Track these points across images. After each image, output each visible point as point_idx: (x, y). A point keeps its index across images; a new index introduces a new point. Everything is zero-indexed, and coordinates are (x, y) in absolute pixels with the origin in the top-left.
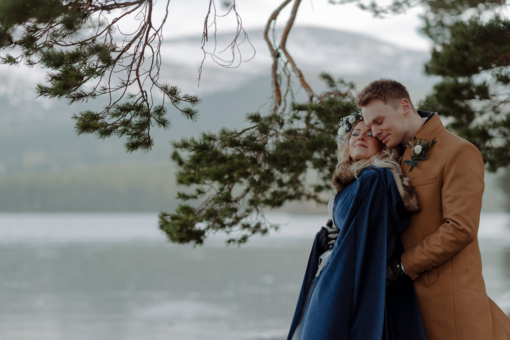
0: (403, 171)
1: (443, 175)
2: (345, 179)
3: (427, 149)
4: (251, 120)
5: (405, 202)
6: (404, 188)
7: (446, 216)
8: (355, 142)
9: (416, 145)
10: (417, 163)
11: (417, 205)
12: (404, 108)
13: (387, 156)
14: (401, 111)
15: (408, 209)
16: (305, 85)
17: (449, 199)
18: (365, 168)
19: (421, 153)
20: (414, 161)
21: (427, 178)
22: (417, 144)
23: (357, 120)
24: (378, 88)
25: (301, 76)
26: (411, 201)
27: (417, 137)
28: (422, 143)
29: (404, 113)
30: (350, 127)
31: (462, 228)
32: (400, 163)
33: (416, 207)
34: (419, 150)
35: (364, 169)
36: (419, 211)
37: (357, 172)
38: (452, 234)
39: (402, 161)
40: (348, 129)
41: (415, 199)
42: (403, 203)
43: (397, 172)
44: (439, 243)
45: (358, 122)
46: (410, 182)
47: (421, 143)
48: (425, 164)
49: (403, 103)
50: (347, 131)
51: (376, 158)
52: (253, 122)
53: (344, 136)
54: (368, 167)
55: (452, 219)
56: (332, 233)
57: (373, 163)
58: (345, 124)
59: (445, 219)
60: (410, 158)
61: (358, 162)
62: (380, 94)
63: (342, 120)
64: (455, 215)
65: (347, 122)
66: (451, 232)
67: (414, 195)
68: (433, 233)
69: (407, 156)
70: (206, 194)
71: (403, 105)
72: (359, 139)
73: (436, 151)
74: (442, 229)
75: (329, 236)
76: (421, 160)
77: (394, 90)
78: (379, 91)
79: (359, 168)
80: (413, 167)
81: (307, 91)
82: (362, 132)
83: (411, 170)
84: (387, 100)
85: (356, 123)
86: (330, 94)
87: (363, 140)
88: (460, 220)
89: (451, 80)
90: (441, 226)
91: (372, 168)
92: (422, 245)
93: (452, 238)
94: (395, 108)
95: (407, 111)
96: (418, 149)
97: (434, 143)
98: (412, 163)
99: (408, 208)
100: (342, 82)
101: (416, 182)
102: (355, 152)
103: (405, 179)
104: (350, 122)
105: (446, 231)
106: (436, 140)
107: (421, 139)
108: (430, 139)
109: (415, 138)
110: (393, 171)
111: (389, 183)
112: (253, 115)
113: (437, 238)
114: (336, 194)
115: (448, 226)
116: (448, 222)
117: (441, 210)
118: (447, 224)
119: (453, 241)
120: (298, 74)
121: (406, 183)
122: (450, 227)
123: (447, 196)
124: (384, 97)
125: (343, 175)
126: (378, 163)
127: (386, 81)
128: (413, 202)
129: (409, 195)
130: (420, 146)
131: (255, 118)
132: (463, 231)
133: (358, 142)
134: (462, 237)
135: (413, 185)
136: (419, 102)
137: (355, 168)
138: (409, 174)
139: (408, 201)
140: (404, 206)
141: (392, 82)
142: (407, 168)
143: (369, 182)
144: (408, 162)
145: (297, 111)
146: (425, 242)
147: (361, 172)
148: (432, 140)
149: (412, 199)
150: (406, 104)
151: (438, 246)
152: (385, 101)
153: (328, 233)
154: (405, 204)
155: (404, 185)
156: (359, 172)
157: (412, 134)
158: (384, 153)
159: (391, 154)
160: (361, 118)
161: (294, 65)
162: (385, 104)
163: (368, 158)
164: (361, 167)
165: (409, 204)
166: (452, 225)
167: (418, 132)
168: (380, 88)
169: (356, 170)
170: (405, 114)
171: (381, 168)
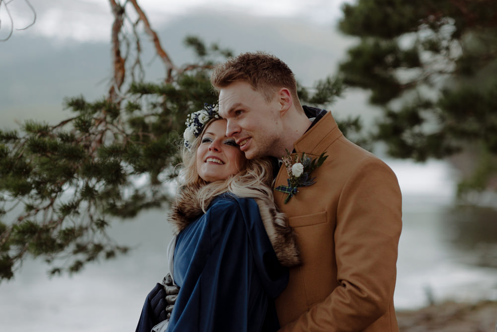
0: (276, 202)
1: (336, 210)
2: (189, 211)
3: (311, 170)
4: (71, 108)
5: (277, 253)
6: (277, 230)
7: (341, 275)
8: (206, 152)
9: (295, 162)
10: (297, 190)
11: (297, 256)
12: (281, 101)
13: (252, 178)
14: (276, 106)
15: (282, 263)
16: (162, 53)
17: (346, 249)
18: (217, 197)
19: (302, 176)
20: (293, 187)
21: (312, 215)
22: (297, 160)
23: (210, 118)
24: (248, 64)
25: (156, 40)
26: (287, 249)
27: (297, 150)
28: (305, 159)
29: (280, 109)
30: (201, 129)
31: (365, 295)
32: (272, 189)
33: (296, 259)
34: (298, 171)
35: (215, 198)
36: (300, 265)
37: (205, 201)
38: (349, 305)
39: (275, 187)
40: (197, 131)
41: (293, 246)
42: (275, 254)
43: (267, 204)
44: (329, 318)
45: (211, 122)
46: (286, 220)
47: (302, 159)
48: (309, 193)
49: (282, 94)
50: (197, 135)
51: (234, 182)
52: (76, 109)
53: (192, 141)
54: (222, 194)
55: (351, 280)
56: (170, 294)
57: (229, 188)
58: (193, 124)
59: (341, 281)
60: (287, 182)
61: (208, 187)
62: (248, 72)
63: (190, 118)
64: (354, 275)
65: (197, 120)
66: (348, 302)
67: (292, 241)
68: (322, 300)
69: (282, 180)
70: (8, 214)
71: (280, 97)
72: (210, 149)
73: (326, 174)
74: (334, 296)
75: (167, 297)
76: (304, 186)
77: (272, 72)
78: (247, 68)
79: (209, 197)
80: (290, 198)
81: (164, 61)
82: (216, 138)
83: (288, 201)
84: (258, 84)
85: (209, 123)
86: (194, 67)
87: (216, 150)
88: (363, 284)
89: (371, 41)
90: (334, 292)
91: (227, 196)
92: (305, 320)
93: (350, 311)
94: (268, 99)
95: (285, 107)
96: (298, 169)
97: (322, 159)
98: (289, 190)
99: (282, 261)
100: (216, 48)
101: (294, 221)
102: (204, 170)
103: (279, 215)
104: (201, 121)
105: (341, 299)
106: (325, 155)
107: (304, 153)
108: (317, 152)
109: (294, 151)
110: (259, 202)
111: (252, 223)
112: (74, 100)
113: (326, 310)
114: (178, 233)
115: (343, 293)
116: (344, 286)
117: (334, 265)
118: (343, 288)
119: (352, 316)
120: (151, 38)
121: (280, 222)
122: (348, 295)
123: (344, 244)
124: (255, 79)
125: (186, 206)
126: (238, 189)
127: (264, 56)
128: (290, 252)
129: (283, 241)
130: (300, 164)
131: (78, 104)
132: (368, 300)
133: (210, 153)
134: (366, 308)
135: (292, 225)
136: (317, 84)
137: (203, 195)
138: (285, 207)
139: (282, 251)
140: (276, 258)
141: (272, 59)
142: (283, 197)
143: (222, 218)
144: (283, 188)
145: (139, 95)
146: (309, 314)
147: (211, 202)
148: (320, 154)
149: (288, 246)
150: (286, 96)
151: (329, 323)
152: (254, 84)
153: (165, 294)
154: (278, 255)
155: (276, 225)
156: (209, 201)
157: (290, 144)
158: (249, 173)
159: (259, 175)
160: (216, 116)
161: (147, 24)
162: (255, 90)
163: (224, 180)
164: (211, 195)
165: (284, 255)
166: (350, 291)
167: (299, 141)
168: (251, 65)
169: (204, 200)
170: (281, 112)
171: (241, 199)
